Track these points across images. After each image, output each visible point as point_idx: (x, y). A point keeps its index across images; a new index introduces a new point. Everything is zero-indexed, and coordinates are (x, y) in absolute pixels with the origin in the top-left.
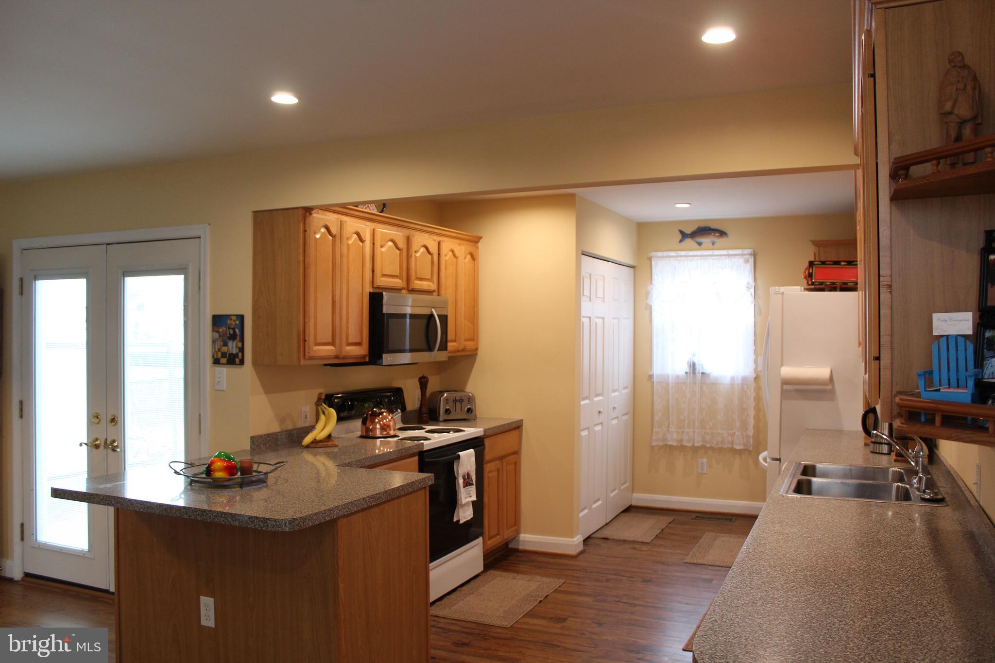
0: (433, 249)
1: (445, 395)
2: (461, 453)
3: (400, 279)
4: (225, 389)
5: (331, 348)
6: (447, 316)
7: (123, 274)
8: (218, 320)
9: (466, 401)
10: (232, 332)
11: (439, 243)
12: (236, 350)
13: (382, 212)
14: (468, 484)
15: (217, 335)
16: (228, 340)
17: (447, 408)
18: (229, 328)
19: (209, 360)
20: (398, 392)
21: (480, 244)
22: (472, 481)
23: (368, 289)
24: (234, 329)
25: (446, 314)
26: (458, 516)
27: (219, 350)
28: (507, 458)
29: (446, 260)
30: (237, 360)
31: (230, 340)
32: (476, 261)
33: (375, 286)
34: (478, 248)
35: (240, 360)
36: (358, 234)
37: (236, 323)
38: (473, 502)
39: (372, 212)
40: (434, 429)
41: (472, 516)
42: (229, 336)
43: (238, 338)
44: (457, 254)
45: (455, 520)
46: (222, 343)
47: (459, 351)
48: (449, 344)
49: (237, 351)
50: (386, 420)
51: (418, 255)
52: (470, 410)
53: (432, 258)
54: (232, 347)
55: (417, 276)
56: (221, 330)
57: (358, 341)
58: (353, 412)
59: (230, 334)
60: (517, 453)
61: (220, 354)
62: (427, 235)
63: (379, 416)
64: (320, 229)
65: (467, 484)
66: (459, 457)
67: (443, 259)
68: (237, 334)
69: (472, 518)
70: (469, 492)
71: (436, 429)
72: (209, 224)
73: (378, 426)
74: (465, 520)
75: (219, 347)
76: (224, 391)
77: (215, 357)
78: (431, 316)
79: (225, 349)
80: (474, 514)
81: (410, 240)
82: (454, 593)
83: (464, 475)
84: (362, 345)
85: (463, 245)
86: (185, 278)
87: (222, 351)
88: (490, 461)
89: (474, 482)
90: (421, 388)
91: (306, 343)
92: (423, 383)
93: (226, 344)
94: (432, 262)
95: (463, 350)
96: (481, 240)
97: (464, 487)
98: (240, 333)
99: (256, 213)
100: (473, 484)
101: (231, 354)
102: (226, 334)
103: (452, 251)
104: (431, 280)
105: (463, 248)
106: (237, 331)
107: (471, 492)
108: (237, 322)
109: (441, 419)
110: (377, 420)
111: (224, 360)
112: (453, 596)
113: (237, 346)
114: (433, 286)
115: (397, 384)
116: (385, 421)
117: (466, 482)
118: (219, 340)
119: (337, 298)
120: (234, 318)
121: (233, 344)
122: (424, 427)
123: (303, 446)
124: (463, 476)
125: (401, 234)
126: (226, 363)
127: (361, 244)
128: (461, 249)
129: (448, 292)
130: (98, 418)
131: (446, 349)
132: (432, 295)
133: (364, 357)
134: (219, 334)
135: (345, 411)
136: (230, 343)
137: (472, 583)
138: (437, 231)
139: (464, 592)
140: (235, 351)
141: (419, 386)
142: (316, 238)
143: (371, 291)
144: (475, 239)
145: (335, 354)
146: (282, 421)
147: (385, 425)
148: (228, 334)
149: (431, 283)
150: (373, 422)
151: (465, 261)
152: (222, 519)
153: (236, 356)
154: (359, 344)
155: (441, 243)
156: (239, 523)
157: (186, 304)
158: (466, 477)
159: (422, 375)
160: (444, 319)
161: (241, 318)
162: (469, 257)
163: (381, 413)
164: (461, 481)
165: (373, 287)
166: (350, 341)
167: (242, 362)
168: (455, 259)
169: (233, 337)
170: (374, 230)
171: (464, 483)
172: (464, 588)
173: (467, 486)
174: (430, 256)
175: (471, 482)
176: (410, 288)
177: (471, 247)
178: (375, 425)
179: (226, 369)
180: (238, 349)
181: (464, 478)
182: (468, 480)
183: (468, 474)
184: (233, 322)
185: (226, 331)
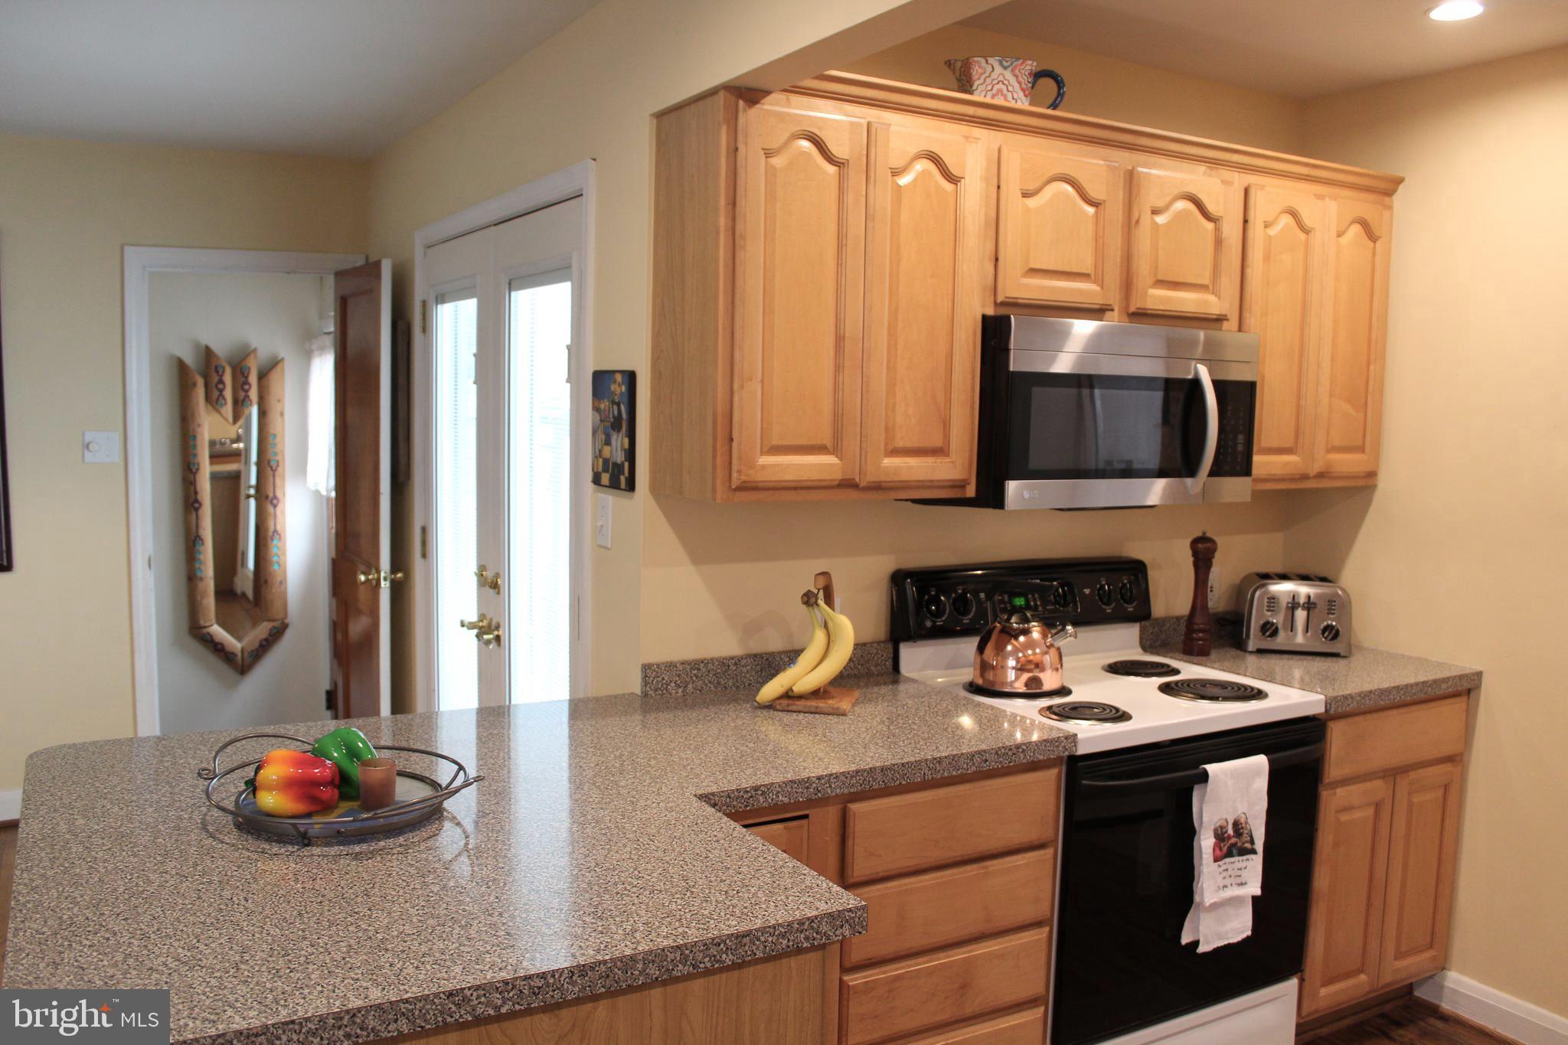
0: (1228, 206)
2: (1211, 768)
3: (1095, 282)
4: (610, 546)
5: (831, 459)
6: (1251, 387)
7: (510, 284)
9: (1322, 606)
10: (616, 411)
11: (1246, 191)
12: (624, 456)
13: (1054, 106)
14: (1235, 851)
15: (598, 418)
16: (611, 431)
17: (1270, 619)
18: (613, 403)
19: (589, 475)
20: (1134, 571)
21: (1397, 199)
22: (1252, 842)
23: (975, 307)
24: (619, 405)
25: (1249, 378)
26: (1196, 930)
27: (601, 453)
28: (1413, 775)
29: (1269, 239)
30: (622, 481)
31: (615, 430)
32: (1379, 244)
33: (1000, 299)
34: (1390, 208)
36: (937, 160)
37: (621, 390)
38: (1255, 899)
39: (1012, 104)
40: (1191, 682)
41: (1249, 933)
42: (612, 420)
43: (626, 428)
44: (1310, 222)
45: (1186, 939)
46: (604, 437)
47: (1305, 477)
48: (1254, 459)
49: (623, 459)
50: (1034, 650)
51: (1164, 220)
52: (1333, 629)
53: (1219, 231)
54: (617, 448)
55: (1160, 277)
57: (937, 441)
58: (966, 620)
59: (614, 416)
60: (1455, 759)
61: (601, 461)
62: (1202, 168)
63: (1016, 638)
64: (790, 141)
65: (1232, 844)
66: (1204, 777)
67: (1259, 233)
68: (622, 419)
69: (1245, 939)
70: (1239, 873)
71: (1196, 682)
72: (594, 160)
73: (1011, 663)
74: (1221, 944)
75: (600, 447)
76: (609, 549)
77: (595, 470)
78: (1194, 384)
80: (1253, 930)
81: (1136, 182)
83: (1224, 826)
84: (948, 455)
85: (1335, 198)
86: (572, 288)
87: (605, 457)
88: (1345, 782)
89: (1259, 845)
90: (1196, 565)
91: (735, 444)
92: (1203, 553)
94: (1220, 244)
95: (1321, 475)
96: (1401, 188)
97: (1216, 860)
99: (660, 116)
100: (1254, 852)
101: (614, 465)
102: (609, 417)
103: (1293, 214)
104: (1213, 288)
105: (1332, 206)
106: (623, 409)
107: (1244, 873)
108: (623, 388)
110: (1009, 648)
111: (606, 478)
113: (625, 446)
114: (1219, 305)
116: (1030, 652)
117: (1226, 844)
118: (600, 430)
119: (851, 329)
120: (619, 378)
121: (618, 437)
123: (757, 702)
124: (1215, 830)
125: (1102, 162)
126: (609, 484)
127: (951, 187)
128: (1327, 209)
129: (1270, 321)
131: (1246, 471)
132: (1217, 327)
133: (961, 485)
134: (600, 416)
135: (939, 617)
136: (614, 438)
138: (1235, 158)
140: (621, 458)
142: (774, 168)
143: (990, 311)
144: (1383, 185)
145: (842, 476)
146: (750, 629)
147: (1030, 662)
148: (611, 416)
149: (1212, 298)
150: (1000, 649)
151: (1333, 242)
153: (620, 469)
154: (939, 451)
155: (1252, 192)
158: (1230, 832)
159: (1200, 534)
160: (1238, 394)
161: (631, 377)
162: (1355, 231)
163: (1026, 632)
164: (1206, 843)
165: (996, 304)
166: (900, 444)
167: (631, 486)
168: (1303, 236)
169: (617, 424)
170: (1001, 151)
171: (1217, 846)
173: (1229, 854)
174: (1210, 226)
175: (1248, 845)
176: (1132, 309)
177: (1363, 206)
178: (1005, 658)
179: (610, 498)
180: (623, 452)
181: (1220, 835)
182: (1233, 840)
183: (1236, 824)
184: (617, 389)
185: (609, 410)
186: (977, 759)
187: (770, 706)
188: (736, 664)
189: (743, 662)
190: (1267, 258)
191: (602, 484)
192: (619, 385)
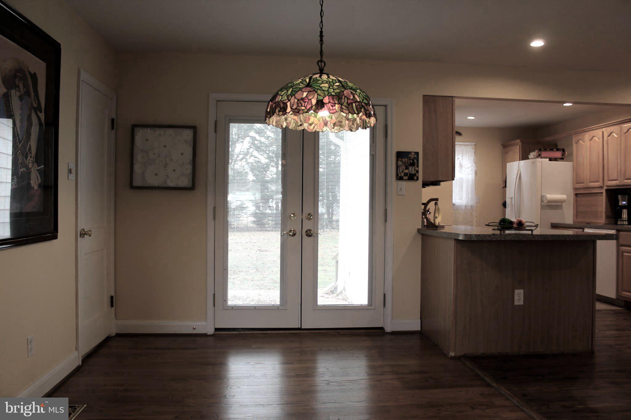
8: (400, 155)
10: (411, 161)
15: (400, 163)
16: (408, 166)
18: (410, 159)
24: (413, 160)
27: (403, 172)
30: (415, 178)
31: (411, 166)
42: (409, 163)
43: (416, 165)
46: (404, 168)
49: (415, 172)
54: (412, 170)
56: (404, 160)
61: (402, 174)
68: (414, 163)
75: (402, 170)
76: (404, 195)
79: (407, 171)
87: (405, 172)
93: (407, 168)
98: (417, 162)
101: (410, 174)
106: (415, 161)
108: (415, 156)
111: (406, 178)
113: (415, 170)
118: (402, 166)
120: (412, 153)
134: (402, 162)
136: (410, 168)
140: (413, 172)
153: (415, 175)
161: (417, 153)
169: (413, 164)
179: (404, 183)
184: (412, 156)
185: (408, 161)
191: (404, 179)
192: (413, 155)
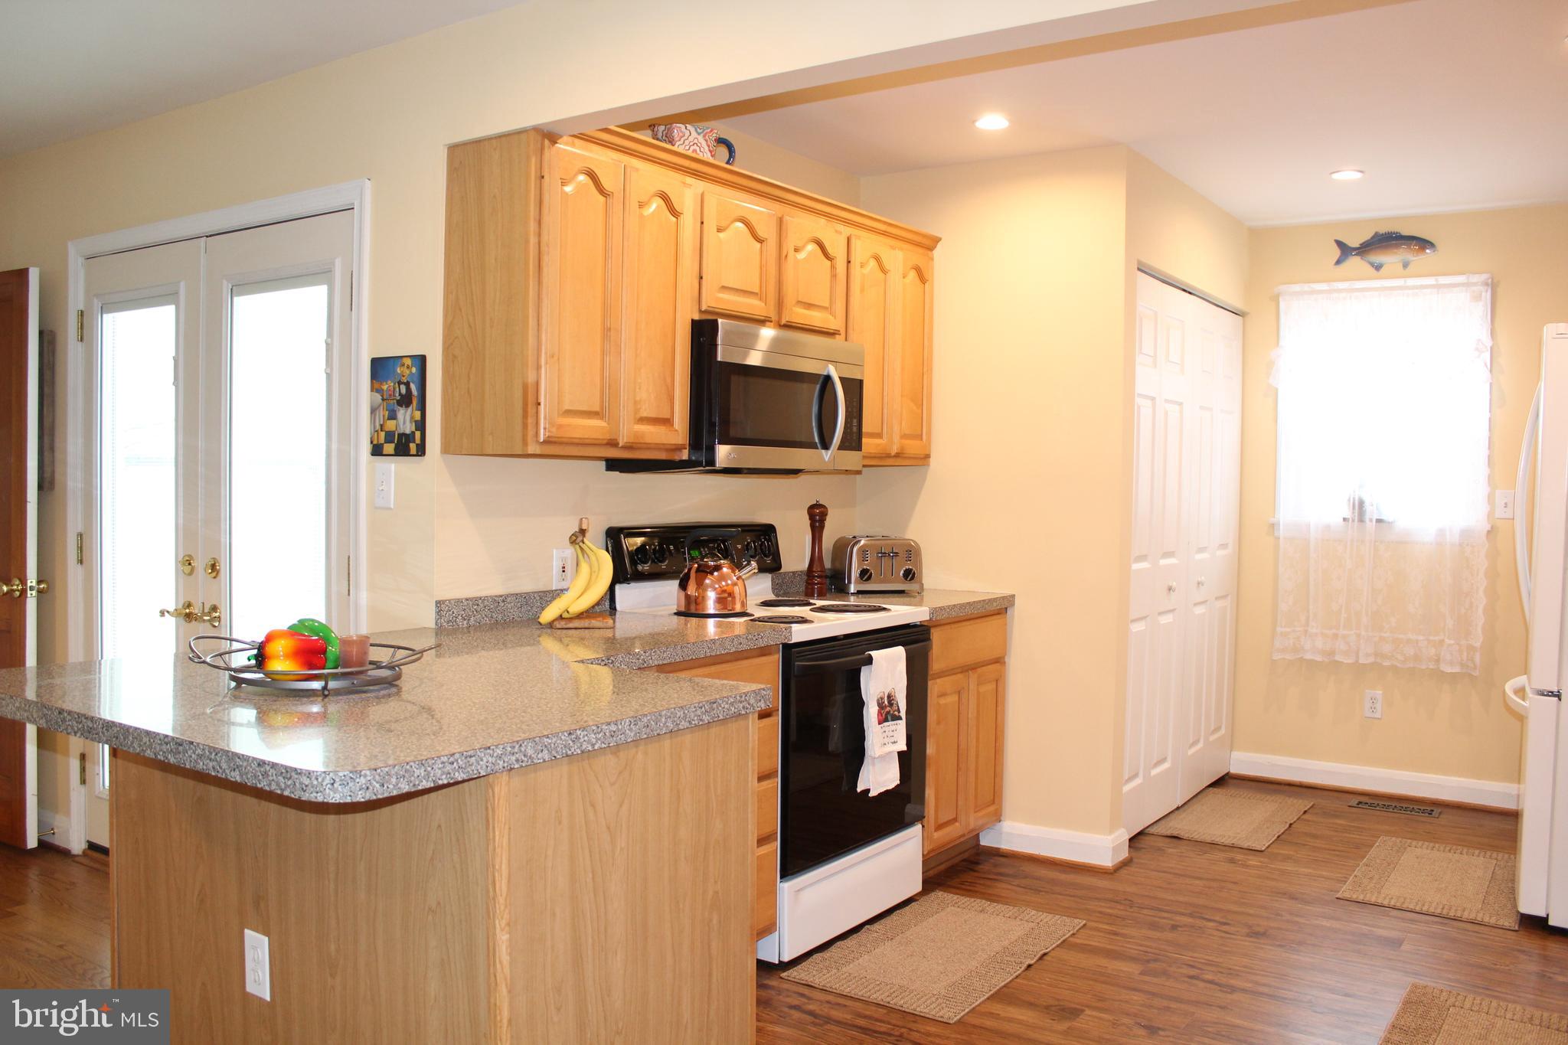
0: (837, 249)
1: (862, 542)
2: (874, 653)
3: (761, 300)
4: (392, 506)
5: (600, 424)
6: (861, 382)
7: (232, 290)
8: (380, 367)
9: (902, 555)
10: (403, 390)
11: (849, 239)
12: (411, 428)
14: (889, 718)
15: (378, 397)
16: (397, 407)
17: (865, 567)
18: (400, 383)
19: (366, 448)
20: (768, 531)
21: (936, 253)
22: (899, 712)
23: (687, 314)
24: (407, 384)
25: (859, 377)
26: (867, 780)
27: (382, 427)
28: (980, 670)
29: (863, 276)
30: (413, 447)
31: (401, 406)
32: (927, 285)
33: (703, 307)
34: (932, 259)
35: (417, 445)
36: (665, 198)
37: (411, 372)
38: (900, 754)
39: (704, 158)
40: (828, 606)
41: (899, 782)
42: (398, 398)
43: (415, 402)
44: (887, 265)
45: (860, 788)
46: (387, 413)
47: (888, 456)
48: (864, 440)
49: (413, 429)
50: (726, 581)
51: (802, 256)
52: (909, 575)
53: (833, 267)
54: (404, 420)
55: (800, 300)
56: (385, 387)
57: (666, 414)
58: (664, 566)
59: (400, 394)
60: (1000, 661)
61: (382, 435)
62: (822, 221)
63: (712, 574)
64: (576, 175)
65: (887, 714)
66: (869, 661)
67: (856, 271)
68: (412, 397)
69: (897, 786)
70: (891, 734)
71: (833, 606)
72: (369, 180)
73: (711, 593)
74: (883, 790)
75: (382, 422)
76: (390, 509)
77: (375, 442)
78: (828, 379)
79: (391, 425)
80: (900, 780)
81: (784, 227)
82: (855, 936)
83: (882, 698)
84: (672, 425)
85: (901, 249)
86: (328, 290)
87: (387, 430)
88: (942, 674)
89: (903, 714)
90: (813, 526)
91: (541, 407)
92: (817, 517)
94: (834, 276)
95: (897, 456)
96: (939, 245)
97: (877, 724)
98: (418, 391)
99: (453, 149)
100: (900, 718)
101: (401, 435)
102: (394, 396)
103: (877, 259)
104: (828, 309)
105: (900, 255)
106: (413, 387)
107: (895, 734)
108: (414, 370)
109: (852, 589)
110: (707, 581)
111: (389, 448)
112: (850, 942)
113: (412, 418)
114: (834, 323)
115: (762, 518)
116: (724, 583)
117: (884, 712)
118: (381, 408)
120: (408, 362)
121: (406, 412)
122: (811, 601)
123: (540, 624)
124: (878, 700)
125: (765, 211)
126: (393, 452)
127: (674, 219)
128: (897, 258)
129: (865, 335)
130: (190, 564)
131: (859, 448)
132: (835, 338)
133: (680, 451)
134: (382, 396)
135: (646, 563)
136: (402, 413)
137: (895, 916)
138: (844, 214)
139: (875, 935)
140: (408, 428)
141: (808, 522)
142: (566, 194)
143: (697, 317)
144: (927, 242)
145: (608, 437)
146: (509, 572)
147: (725, 591)
148: (397, 395)
149: (831, 316)
150: (700, 584)
151: (901, 282)
152: (211, 764)
153: (411, 437)
154: (667, 422)
155: (853, 241)
156: (241, 775)
157: (329, 340)
158: (886, 703)
159: (816, 500)
160: (854, 388)
161: (422, 359)
162: (912, 274)
163: (718, 568)
165: (700, 311)
166: (643, 413)
167: (421, 451)
168: (882, 276)
169: (405, 401)
170: (702, 195)
171: (880, 713)
172: (876, 926)
173: (886, 720)
174: (828, 263)
175: (896, 713)
176: (783, 322)
177: (916, 256)
178: (705, 590)
179: (393, 466)
180: (414, 424)
181: (881, 705)
182: (888, 709)
183: (889, 696)
184: (408, 371)
185: (394, 389)
186: (735, 642)
187: (551, 625)
188: (503, 601)
189: (509, 600)
190: (862, 290)
191: (384, 453)
192: (408, 367)
